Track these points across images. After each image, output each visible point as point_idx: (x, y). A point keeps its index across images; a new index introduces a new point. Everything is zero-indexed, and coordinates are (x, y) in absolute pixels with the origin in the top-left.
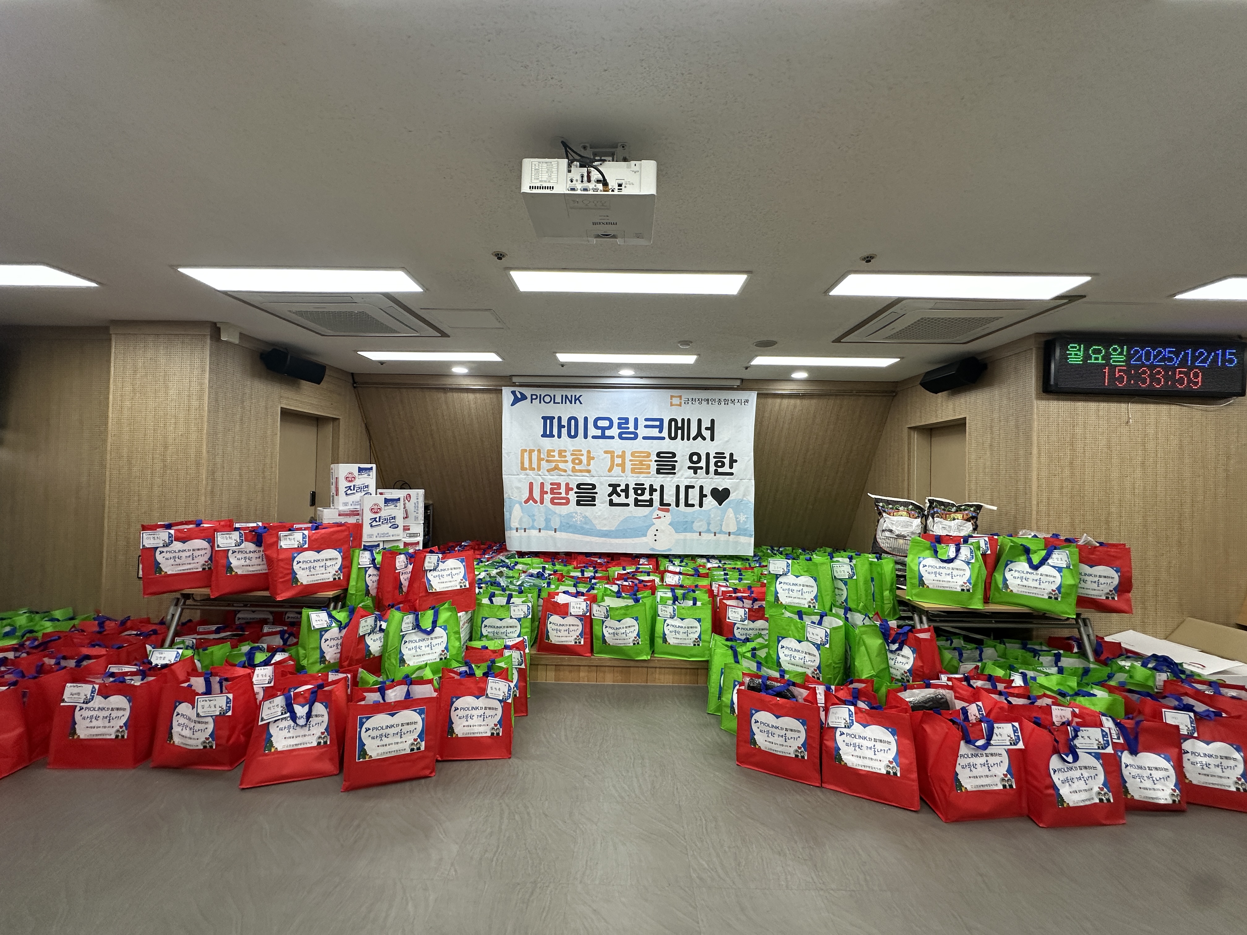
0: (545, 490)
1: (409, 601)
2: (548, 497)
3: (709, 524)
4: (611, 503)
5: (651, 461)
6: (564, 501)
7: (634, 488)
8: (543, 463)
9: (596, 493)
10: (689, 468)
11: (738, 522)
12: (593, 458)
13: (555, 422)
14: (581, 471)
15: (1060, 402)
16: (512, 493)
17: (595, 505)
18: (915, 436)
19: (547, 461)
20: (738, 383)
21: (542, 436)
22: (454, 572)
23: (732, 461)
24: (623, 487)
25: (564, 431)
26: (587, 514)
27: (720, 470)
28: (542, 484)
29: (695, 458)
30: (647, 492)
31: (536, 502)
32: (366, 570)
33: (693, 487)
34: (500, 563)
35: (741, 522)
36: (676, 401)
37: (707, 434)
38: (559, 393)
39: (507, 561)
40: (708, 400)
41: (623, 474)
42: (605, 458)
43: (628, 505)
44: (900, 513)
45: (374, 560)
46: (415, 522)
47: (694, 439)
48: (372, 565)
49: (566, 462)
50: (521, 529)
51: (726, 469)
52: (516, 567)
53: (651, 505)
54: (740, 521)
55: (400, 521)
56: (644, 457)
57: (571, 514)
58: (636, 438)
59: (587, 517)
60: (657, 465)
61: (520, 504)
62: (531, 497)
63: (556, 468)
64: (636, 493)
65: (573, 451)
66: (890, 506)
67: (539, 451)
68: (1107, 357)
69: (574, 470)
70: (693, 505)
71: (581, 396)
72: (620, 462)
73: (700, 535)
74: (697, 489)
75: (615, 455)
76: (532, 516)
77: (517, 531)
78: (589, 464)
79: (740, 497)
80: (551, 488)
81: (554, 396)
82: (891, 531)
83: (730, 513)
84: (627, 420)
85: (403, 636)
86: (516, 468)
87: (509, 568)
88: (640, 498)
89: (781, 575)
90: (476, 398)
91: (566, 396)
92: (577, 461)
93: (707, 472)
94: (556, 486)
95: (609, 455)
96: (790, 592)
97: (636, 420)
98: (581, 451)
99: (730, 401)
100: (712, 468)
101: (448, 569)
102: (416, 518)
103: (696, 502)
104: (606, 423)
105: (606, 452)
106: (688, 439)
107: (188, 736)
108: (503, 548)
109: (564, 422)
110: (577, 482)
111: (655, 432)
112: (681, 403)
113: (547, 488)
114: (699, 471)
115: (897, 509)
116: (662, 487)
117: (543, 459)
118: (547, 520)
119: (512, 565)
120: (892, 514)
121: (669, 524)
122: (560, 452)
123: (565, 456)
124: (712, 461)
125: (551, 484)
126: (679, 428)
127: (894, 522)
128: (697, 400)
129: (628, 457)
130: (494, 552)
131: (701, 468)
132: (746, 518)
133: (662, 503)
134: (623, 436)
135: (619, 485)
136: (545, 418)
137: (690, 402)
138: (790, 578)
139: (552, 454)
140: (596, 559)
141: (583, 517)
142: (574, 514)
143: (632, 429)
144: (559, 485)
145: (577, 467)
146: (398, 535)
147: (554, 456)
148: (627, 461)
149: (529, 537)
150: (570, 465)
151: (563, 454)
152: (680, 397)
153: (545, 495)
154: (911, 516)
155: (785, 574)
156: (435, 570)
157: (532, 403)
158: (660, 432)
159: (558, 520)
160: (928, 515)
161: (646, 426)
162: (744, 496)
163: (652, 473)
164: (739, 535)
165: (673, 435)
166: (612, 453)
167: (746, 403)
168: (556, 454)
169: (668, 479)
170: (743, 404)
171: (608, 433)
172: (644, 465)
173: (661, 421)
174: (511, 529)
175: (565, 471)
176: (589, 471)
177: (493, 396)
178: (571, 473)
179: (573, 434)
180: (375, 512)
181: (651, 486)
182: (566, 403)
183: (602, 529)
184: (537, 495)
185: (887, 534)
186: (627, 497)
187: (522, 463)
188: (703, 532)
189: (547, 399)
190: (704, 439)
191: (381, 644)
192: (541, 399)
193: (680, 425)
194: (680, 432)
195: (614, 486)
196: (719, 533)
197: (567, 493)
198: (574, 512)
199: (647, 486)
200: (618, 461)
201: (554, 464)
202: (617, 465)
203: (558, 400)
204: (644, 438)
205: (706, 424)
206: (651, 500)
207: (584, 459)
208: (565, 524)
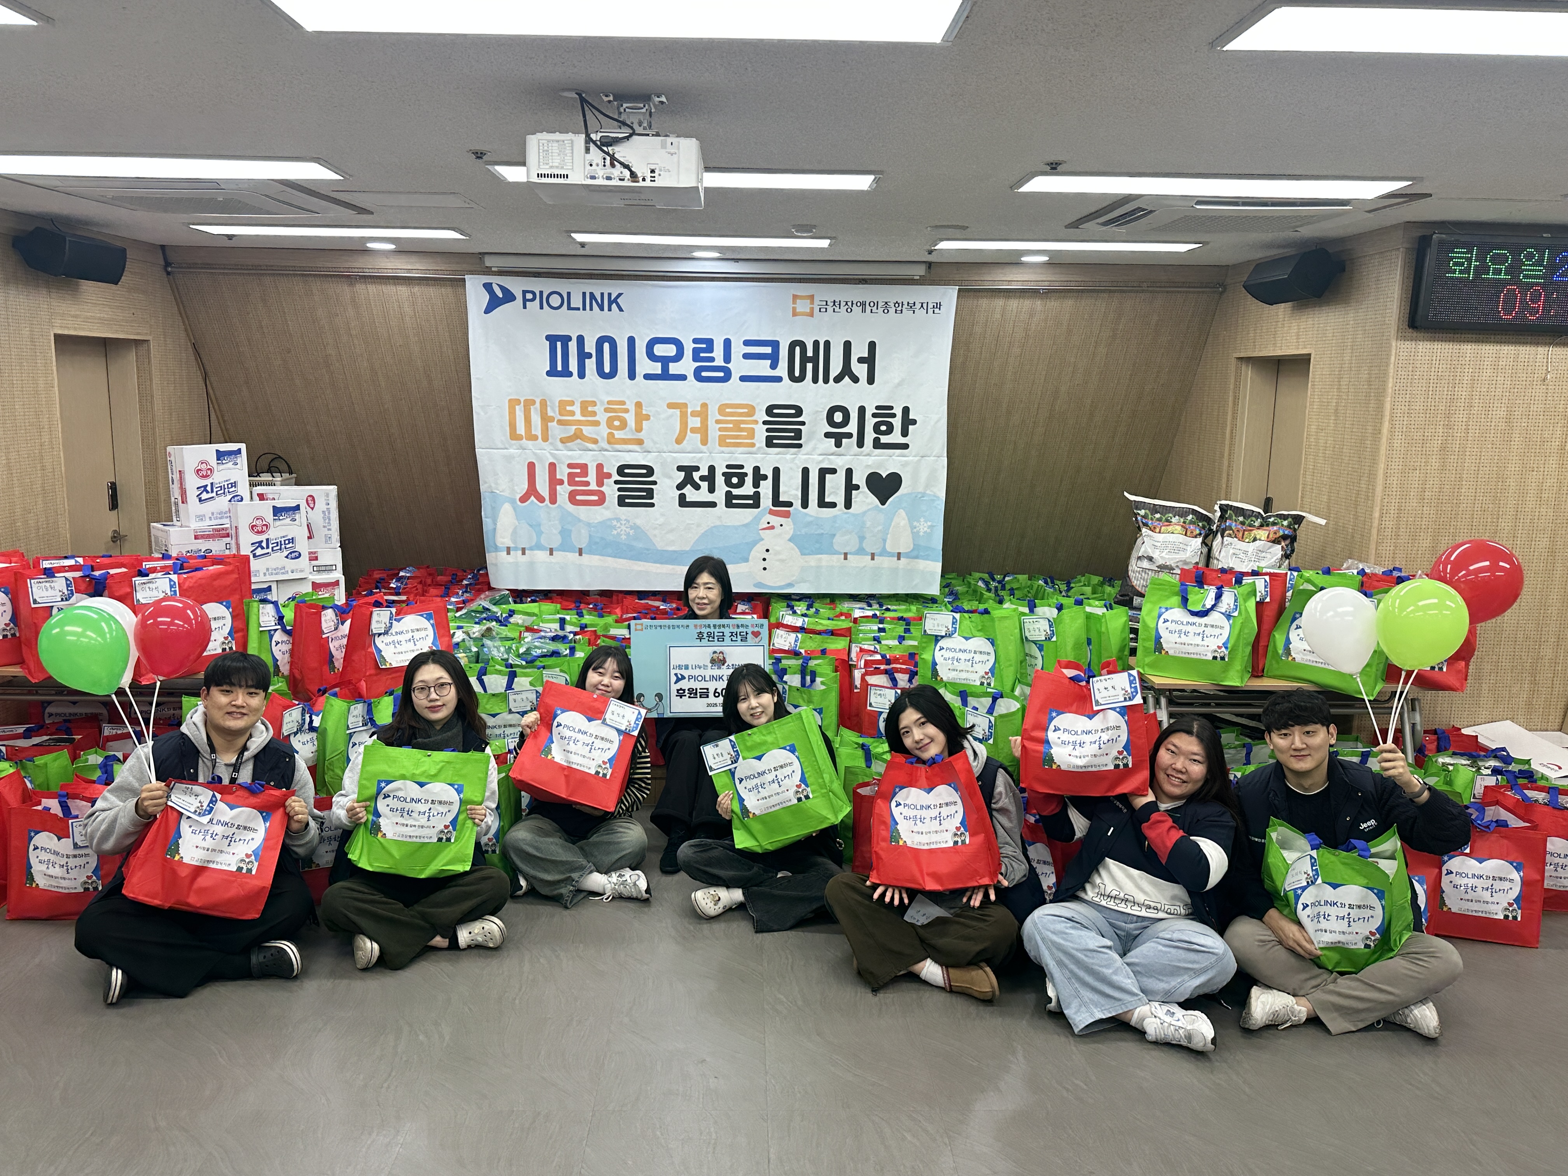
0: (558, 477)
1: (350, 682)
2: (563, 491)
3: (862, 538)
4: (683, 502)
5: (756, 422)
6: (595, 498)
7: (724, 474)
8: (553, 425)
9: (655, 483)
10: (828, 435)
11: (915, 535)
12: (647, 417)
13: (573, 346)
14: (625, 441)
15: (1436, 343)
16: (497, 484)
17: (652, 505)
18: (1248, 373)
19: (560, 422)
20: (920, 271)
21: (549, 374)
22: (417, 635)
23: (908, 422)
24: (704, 472)
25: (591, 365)
26: (638, 522)
27: (884, 439)
28: (552, 467)
29: (838, 417)
30: (749, 480)
31: (541, 499)
32: (270, 634)
33: (833, 471)
34: (481, 613)
35: (921, 534)
36: (803, 306)
37: (860, 370)
38: (577, 289)
39: (494, 609)
40: (863, 304)
41: (704, 448)
42: (671, 416)
43: (713, 505)
44: (1170, 528)
45: (281, 618)
46: (327, 545)
47: (838, 379)
48: (279, 627)
49: (597, 423)
50: (516, 549)
51: (896, 437)
52: (512, 620)
53: (756, 505)
54: (918, 532)
55: (303, 546)
56: (741, 415)
57: (609, 523)
58: (727, 377)
59: (638, 527)
60: (768, 430)
61: (512, 502)
62: (532, 491)
63: (578, 436)
64: (728, 483)
65: (609, 403)
66: (1158, 516)
67: (544, 403)
68: (1515, 269)
69: (611, 440)
70: (833, 505)
71: (620, 295)
72: (699, 425)
73: (846, 558)
74: (841, 476)
75: (689, 411)
76: (536, 526)
77: (508, 553)
78: (639, 429)
79: (921, 490)
80: (569, 474)
81: (569, 294)
82: (1150, 559)
83: (901, 519)
84: (710, 343)
85: (351, 736)
86: (501, 434)
87: (500, 621)
88: (736, 492)
89: (942, 637)
90: (413, 295)
91: (592, 296)
92: (617, 423)
93: (860, 444)
94: (578, 471)
95: (677, 412)
96: (955, 662)
97: (727, 343)
98: (623, 403)
99: (905, 306)
100: (870, 435)
101: (407, 631)
102: (328, 538)
103: (840, 500)
104: (670, 350)
105: (671, 406)
106: (826, 381)
107: (60, 875)
108: (482, 584)
109: (590, 347)
110: (617, 461)
111: (763, 368)
112: (812, 309)
113: (563, 473)
114: (844, 440)
115: (1167, 521)
116: (776, 471)
117: (552, 419)
118: (565, 533)
119: (504, 615)
120: (1157, 530)
121: (790, 540)
122: (585, 405)
123: (594, 414)
124: (870, 422)
125: (570, 466)
126: (810, 360)
127: (1158, 544)
128: (843, 304)
129: (713, 414)
130: (466, 592)
131: (849, 436)
132: (929, 527)
133: (776, 502)
134: (704, 374)
135: (697, 469)
136: (552, 339)
137: (830, 309)
138: (956, 642)
139: (568, 408)
140: (657, 604)
141: (631, 528)
142: (615, 523)
143: (719, 362)
144: (584, 468)
145: (618, 434)
146: (302, 571)
147: (572, 413)
148: (711, 423)
149: (531, 564)
150: (604, 430)
151: (590, 409)
152: (812, 298)
153: (558, 487)
154: (1188, 533)
155: (950, 636)
156: (386, 633)
157: (525, 307)
158: (774, 366)
159: (584, 532)
160: (1217, 532)
161: (746, 356)
162: (927, 486)
163: (758, 445)
164: (917, 557)
165: (797, 374)
166: (681, 407)
167: (937, 310)
168: (576, 408)
169: (788, 457)
170: (930, 311)
171: (674, 368)
172: (742, 430)
173: (775, 345)
174: (497, 549)
175: (595, 442)
176: (640, 442)
177: (447, 291)
178: (606, 446)
179: (607, 369)
180: (258, 532)
181: (756, 469)
182: (591, 309)
183: (665, 549)
184: (543, 487)
185: (1145, 564)
186: (712, 490)
187: (513, 426)
188: (851, 553)
189: (555, 301)
190: (855, 380)
191: (314, 749)
192: (544, 300)
193: (810, 353)
194: (809, 366)
195: (688, 470)
196: (880, 555)
197: (600, 483)
198: (613, 519)
199: (748, 470)
200: (694, 422)
201: (574, 427)
202: (694, 430)
203: (576, 302)
204: (743, 379)
205: (859, 350)
206: (756, 497)
207: (630, 418)
208: (598, 540)
